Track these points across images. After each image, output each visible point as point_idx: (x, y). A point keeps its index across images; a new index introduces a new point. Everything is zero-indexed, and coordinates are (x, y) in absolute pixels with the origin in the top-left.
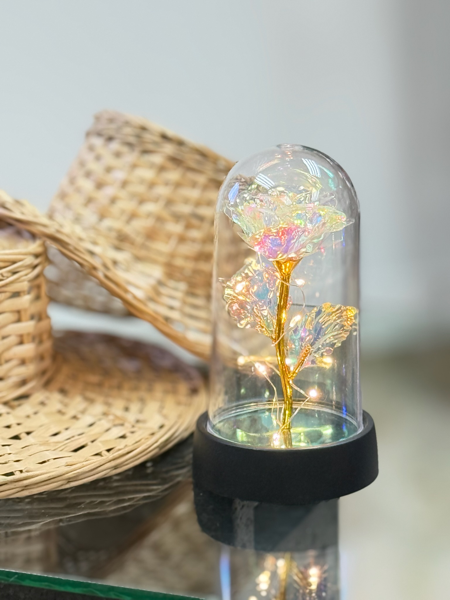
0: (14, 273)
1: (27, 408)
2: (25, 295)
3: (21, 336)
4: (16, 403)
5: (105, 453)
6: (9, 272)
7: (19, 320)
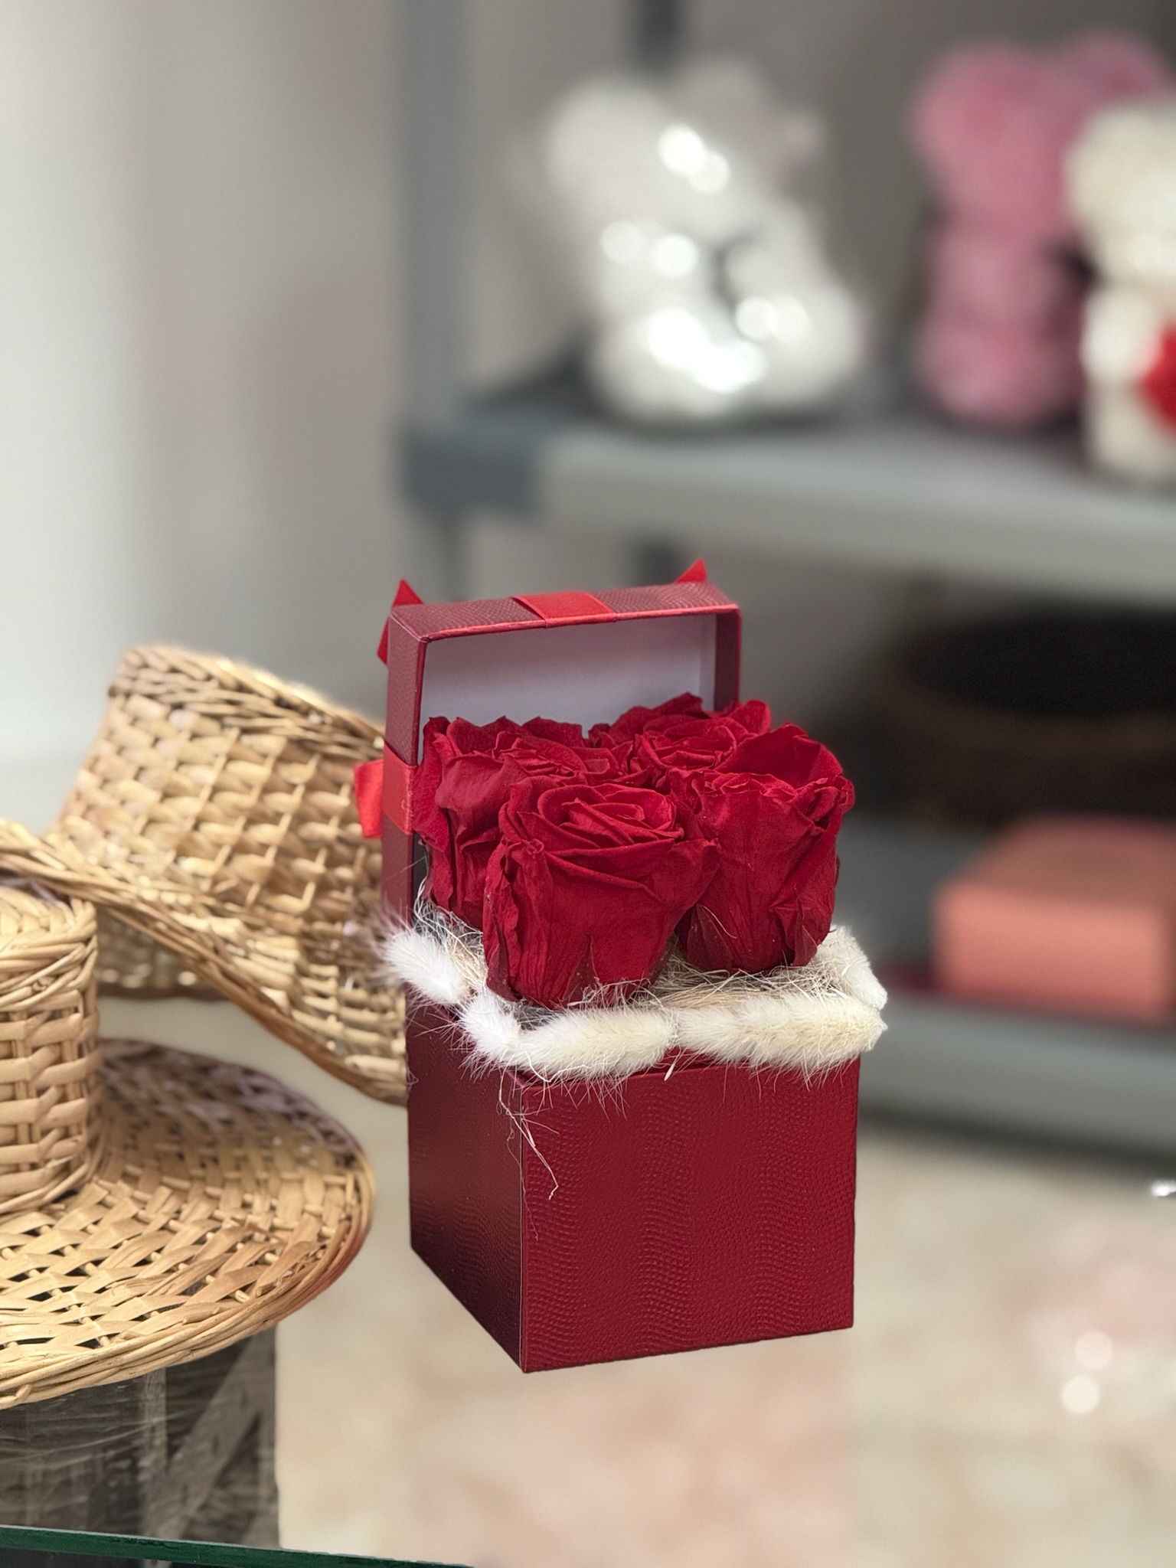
0: (56, 976)
1: (78, 1216)
2: (70, 1014)
3: (63, 1086)
4: (61, 1206)
6: (49, 975)
7: (60, 1060)
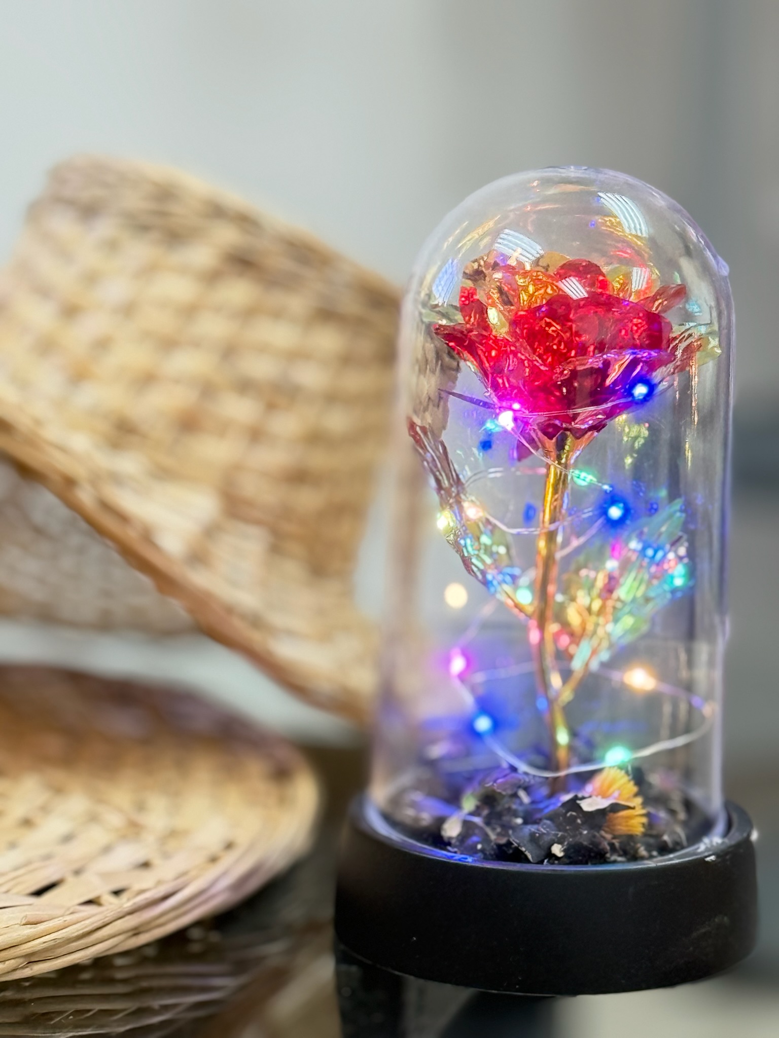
5: (108, 899)
